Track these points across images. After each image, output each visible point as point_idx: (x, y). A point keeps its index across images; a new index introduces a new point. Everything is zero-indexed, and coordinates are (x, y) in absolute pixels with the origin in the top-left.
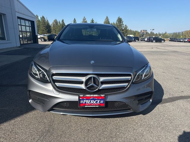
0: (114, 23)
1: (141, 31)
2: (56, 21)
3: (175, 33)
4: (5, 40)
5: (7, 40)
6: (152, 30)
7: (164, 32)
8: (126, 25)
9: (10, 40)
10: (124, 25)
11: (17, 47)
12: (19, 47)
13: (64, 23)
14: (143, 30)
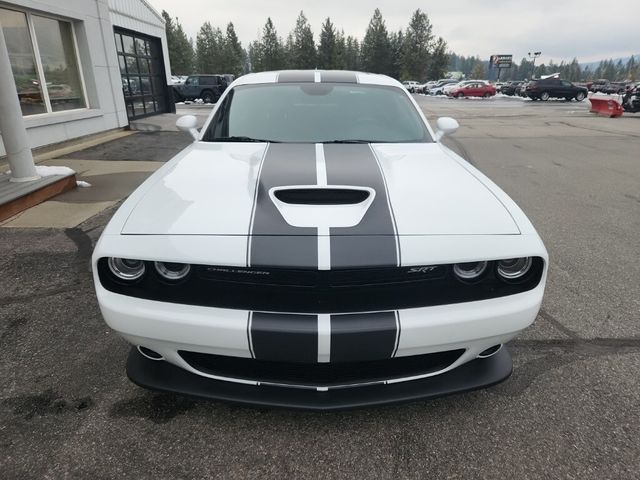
0: (400, 33)
1: (492, 57)
2: (206, 30)
3: (606, 62)
4: (85, 106)
5: (91, 108)
6: (533, 55)
7: (568, 61)
8: (441, 40)
9: (99, 108)
10: (436, 39)
11: (119, 128)
12: (127, 128)
13: (234, 35)
14: (500, 56)
